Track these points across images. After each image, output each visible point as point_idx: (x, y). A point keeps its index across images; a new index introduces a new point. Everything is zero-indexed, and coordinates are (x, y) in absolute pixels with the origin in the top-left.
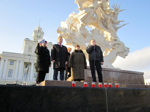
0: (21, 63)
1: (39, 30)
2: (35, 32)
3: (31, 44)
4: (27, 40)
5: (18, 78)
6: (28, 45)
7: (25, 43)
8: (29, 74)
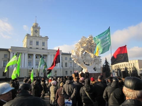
0: (26, 55)
1: (36, 26)
2: (33, 27)
3: (31, 39)
4: (28, 35)
5: (25, 66)
6: (29, 39)
7: (27, 38)
8: (32, 63)
